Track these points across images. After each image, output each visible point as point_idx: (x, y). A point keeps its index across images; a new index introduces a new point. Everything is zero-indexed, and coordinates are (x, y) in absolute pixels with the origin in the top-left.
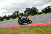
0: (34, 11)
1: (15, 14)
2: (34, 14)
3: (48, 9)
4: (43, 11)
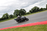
0: (22, 12)
1: (4, 16)
3: (35, 9)
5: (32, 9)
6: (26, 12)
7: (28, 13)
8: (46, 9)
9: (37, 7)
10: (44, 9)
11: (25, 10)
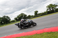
2: (6, 23)
4: (16, 19)
5: (18, 16)
6: (10, 19)
7: (13, 21)
8: (34, 16)
9: (24, 14)
10: (32, 16)
11: (9, 18)
